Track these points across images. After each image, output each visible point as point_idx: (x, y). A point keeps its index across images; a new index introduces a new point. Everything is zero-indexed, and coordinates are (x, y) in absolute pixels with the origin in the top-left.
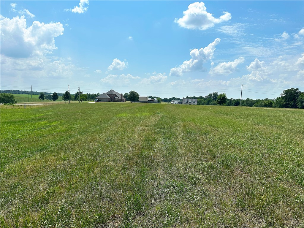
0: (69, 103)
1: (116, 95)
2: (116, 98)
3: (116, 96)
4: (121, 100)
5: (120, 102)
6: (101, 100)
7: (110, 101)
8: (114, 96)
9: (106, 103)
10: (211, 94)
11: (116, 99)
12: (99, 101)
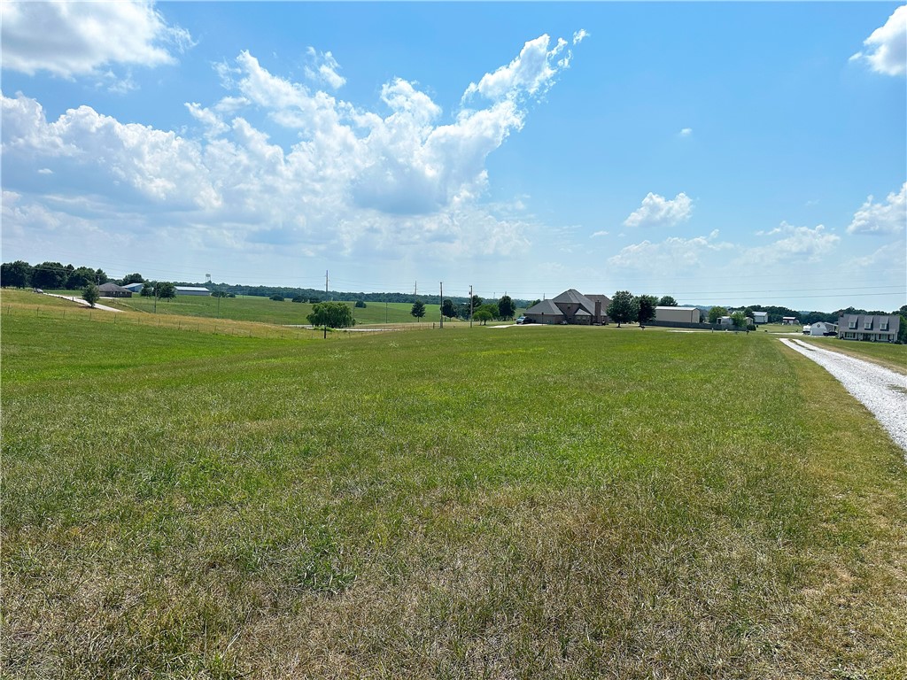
0: (442, 326)
1: (580, 304)
2: (580, 312)
3: (580, 306)
4: (594, 320)
5: (592, 324)
6: (535, 318)
7: (559, 324)
8: (576, 307)
9: (548, 329)
11: (579, 318)
12: (527, 321)
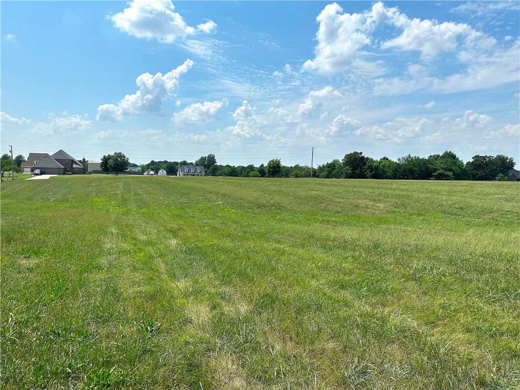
1: (73, 160)
2: (75, 166)
8: (71, 162)
10: (205, 158)
